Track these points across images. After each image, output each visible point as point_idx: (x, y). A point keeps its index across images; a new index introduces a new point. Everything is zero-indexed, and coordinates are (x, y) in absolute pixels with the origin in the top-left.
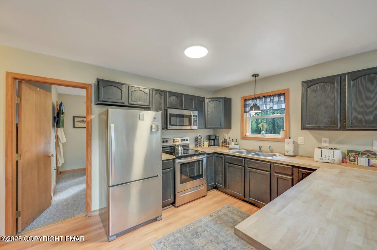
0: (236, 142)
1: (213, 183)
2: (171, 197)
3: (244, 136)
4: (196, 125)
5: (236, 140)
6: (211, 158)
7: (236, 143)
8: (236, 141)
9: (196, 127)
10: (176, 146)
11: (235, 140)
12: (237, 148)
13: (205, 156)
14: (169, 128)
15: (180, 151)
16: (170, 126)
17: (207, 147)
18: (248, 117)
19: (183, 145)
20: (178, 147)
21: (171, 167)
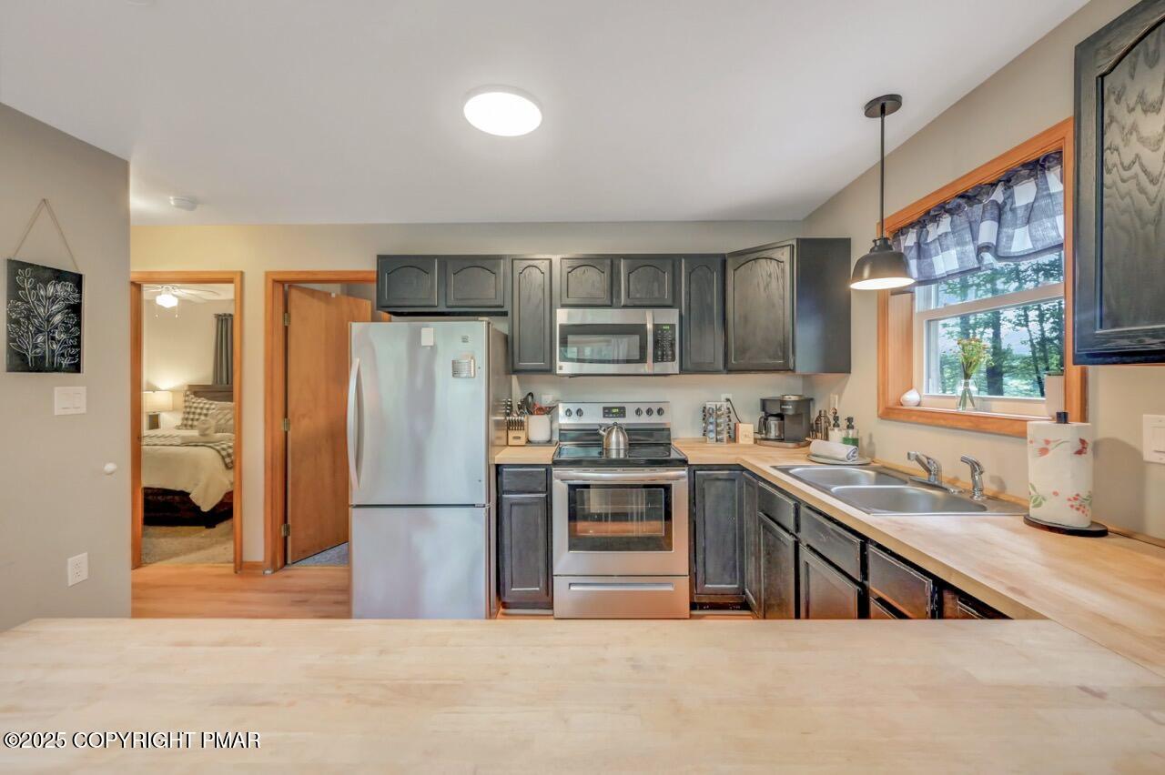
0: (851, 431)
1: (736, 586)
2: (541, 585)
3: (891, 404)
4: (673, 360)
5: (850, 420)
6: (719, 483)
7: (851, 433)
8: (850, 427)
9: (673, 367)
10: (601, 427)
11: (843, 423)
12: (840, 457)
13: (684, 472)
14: (561, 368)
15: (614, 446)
16: (564, 364)
17: (752, 442)
18: (921, 314)
19: (629, 430)
20: (610, 433)
21: (540, 489)
